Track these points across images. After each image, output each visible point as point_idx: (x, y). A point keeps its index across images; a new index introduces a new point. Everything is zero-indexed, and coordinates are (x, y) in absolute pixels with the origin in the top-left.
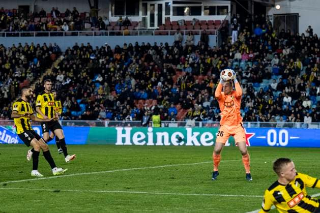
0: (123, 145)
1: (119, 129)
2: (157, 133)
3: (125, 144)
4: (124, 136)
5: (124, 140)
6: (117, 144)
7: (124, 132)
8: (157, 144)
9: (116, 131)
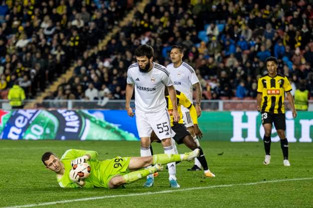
0: (244, 142)
1: (237, 115)
2: (302, 122)
3: (247, 140)
4: (245, 126)
5: (245, 133)
6: (233, 140)
7: (245, 119)
8: (301, 140)
9: (232, 117)
